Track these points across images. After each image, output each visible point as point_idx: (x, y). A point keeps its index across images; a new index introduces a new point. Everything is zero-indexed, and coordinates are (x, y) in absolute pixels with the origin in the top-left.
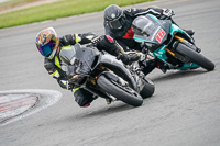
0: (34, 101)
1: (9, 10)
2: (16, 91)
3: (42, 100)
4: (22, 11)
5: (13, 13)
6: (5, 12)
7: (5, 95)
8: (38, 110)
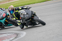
0: (16, 36)
1: (8, 2)
2: (9, 32)
3: (19, 35)
4: (12, 3)
5: (9, 3)
6: (6, 3)
7: (5, 33)
8: (17, 39)
